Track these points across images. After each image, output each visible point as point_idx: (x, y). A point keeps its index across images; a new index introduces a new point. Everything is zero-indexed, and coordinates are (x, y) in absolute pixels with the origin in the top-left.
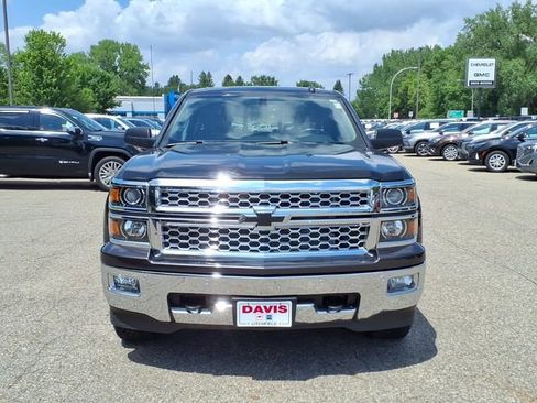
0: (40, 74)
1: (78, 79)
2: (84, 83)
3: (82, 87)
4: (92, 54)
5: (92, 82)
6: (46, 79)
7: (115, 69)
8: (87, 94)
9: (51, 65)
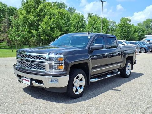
0: (123, 29)
1: (134, 30)
2: (135, 31)
3: (135, 33)
4: (144, 23)
5: (138, 31)
6: (124, 31)
7: (150, 27)
8: (136, 35)
9: (126, 27)
